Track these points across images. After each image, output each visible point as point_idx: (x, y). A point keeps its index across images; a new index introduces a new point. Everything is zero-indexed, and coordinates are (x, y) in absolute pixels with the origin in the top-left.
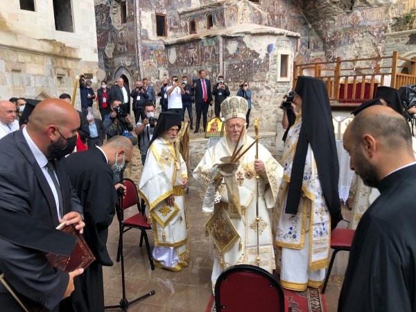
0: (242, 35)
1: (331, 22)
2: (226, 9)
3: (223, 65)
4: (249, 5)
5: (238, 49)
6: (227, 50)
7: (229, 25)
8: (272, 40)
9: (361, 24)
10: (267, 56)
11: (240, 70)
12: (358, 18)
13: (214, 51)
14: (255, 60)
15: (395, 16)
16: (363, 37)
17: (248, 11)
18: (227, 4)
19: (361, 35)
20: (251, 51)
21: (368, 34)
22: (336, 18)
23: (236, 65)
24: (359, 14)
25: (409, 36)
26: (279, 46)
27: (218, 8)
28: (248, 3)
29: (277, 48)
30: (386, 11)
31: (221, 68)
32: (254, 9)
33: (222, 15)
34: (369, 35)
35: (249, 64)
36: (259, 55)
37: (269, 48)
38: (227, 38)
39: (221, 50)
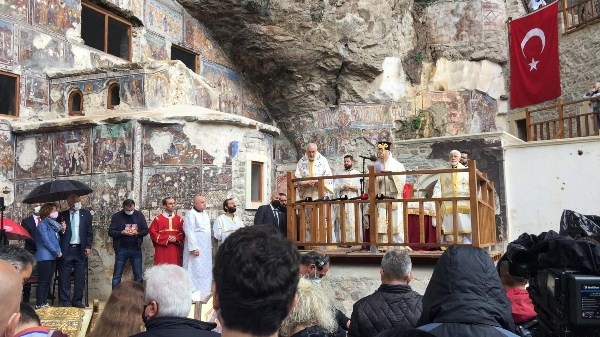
0: (182, 122)
1: (308, 120)
2: (149, 75)
3: (141, 177)
4: (189, 75)
5: (173, 146)
6: (148, 148)
7: (153, 104)
8: (237, 135)
9: (351, 126)
10: (229, 162)
11: (176, 185)
12: (347, 117)
13: (123, 147)
14: (207, 168)
15: (398, 118)
16: (357, 145)
17: (187, 85)
18: (150, 68)
19: (353, 143)
20: (198, 152)
21: (363, 141)
22: (314, 114)
23: (167, 175)
24: (348, 111)
25: (432, 147)
26: (248, 147)
27: (132, 72)
28: (187, 73)
29: (244, 149)
30: (386, 111)
31: (137, 180)
32: (197, 83)
33: (140, 85)
34: (365, 143)
35: (194, 175)
36: (212, 159)
37: (232, 149)
38: (150, 126)
39: (138, 147)
